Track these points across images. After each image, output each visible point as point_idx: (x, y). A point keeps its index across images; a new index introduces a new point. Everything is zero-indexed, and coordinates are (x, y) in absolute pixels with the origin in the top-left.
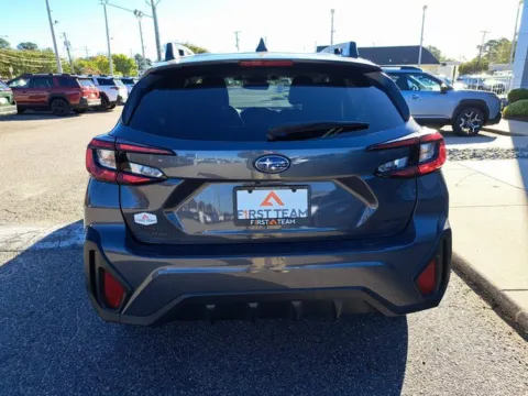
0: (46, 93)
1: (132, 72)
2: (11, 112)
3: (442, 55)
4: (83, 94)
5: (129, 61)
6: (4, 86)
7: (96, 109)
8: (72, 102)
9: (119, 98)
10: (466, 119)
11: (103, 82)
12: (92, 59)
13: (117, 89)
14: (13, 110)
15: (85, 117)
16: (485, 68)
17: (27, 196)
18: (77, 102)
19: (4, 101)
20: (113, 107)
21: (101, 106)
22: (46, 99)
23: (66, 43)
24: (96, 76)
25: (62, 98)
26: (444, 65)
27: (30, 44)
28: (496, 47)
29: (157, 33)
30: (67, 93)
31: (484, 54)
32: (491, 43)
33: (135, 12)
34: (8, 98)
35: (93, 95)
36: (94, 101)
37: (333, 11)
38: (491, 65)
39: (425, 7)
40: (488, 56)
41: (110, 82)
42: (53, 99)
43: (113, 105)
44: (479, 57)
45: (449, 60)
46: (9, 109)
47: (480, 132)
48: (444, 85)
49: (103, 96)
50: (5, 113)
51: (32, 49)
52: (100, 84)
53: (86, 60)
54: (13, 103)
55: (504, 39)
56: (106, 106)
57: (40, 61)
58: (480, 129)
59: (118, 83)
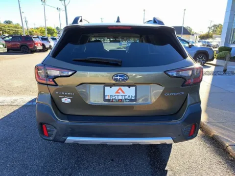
0: (19, 43)
1: (55, 35)
2: (5, 51)
3: (193, 31)
4: (35, 44)
5: (53, 30)
6: (2, 40)
7: (40, 51)
8: (30, 48)
9: (50, 46)
10: (199, 58)
11: (43, 39)
12: (37, 29)
13: (49, 42)
14: (5, 50)
15: (35, 54)
16: (211, 37)
17: (16, 85)
18: (33, 47)
19: (2, 46)
20: (48, 50)
21: (42, 49)
22: (19, 46)
23: (26, 21)
24: (40, 37)
25: (25, 46)
26: (193, 35)
27: (9, 21)
28: (216, 28)
29: (67, 18)
30: (28, 43)
31: (211, 31)
32: (215, 26)
33: (57, 9)
34: (3, 45)
35: (39, 45)
36: (40, 47)
37: (144, 10)
38: (214, 35)
39: (185, 10)
40: (213, 31)
41: (46, 39)
42: (22, 46)
43: (47, 49)
44: (209, 32)
45: (196, 33)
46: (3, 50)
47: (205, 64)
48: (190, 44)
49: (43, 45)
50: (2, 51)
51: (10, 23)
52: (42, 40)
53: (35, 29)
54: (6, 47)
55: (220, 24)
56: (44, 49)
57: (14, 29)
58: (205, 63)
59: (50, 40)
